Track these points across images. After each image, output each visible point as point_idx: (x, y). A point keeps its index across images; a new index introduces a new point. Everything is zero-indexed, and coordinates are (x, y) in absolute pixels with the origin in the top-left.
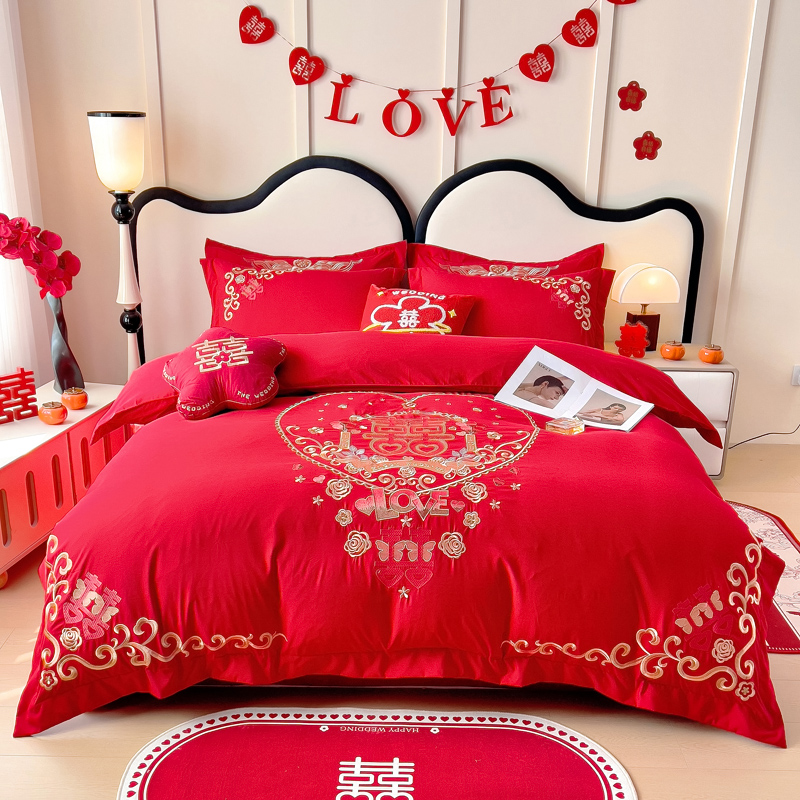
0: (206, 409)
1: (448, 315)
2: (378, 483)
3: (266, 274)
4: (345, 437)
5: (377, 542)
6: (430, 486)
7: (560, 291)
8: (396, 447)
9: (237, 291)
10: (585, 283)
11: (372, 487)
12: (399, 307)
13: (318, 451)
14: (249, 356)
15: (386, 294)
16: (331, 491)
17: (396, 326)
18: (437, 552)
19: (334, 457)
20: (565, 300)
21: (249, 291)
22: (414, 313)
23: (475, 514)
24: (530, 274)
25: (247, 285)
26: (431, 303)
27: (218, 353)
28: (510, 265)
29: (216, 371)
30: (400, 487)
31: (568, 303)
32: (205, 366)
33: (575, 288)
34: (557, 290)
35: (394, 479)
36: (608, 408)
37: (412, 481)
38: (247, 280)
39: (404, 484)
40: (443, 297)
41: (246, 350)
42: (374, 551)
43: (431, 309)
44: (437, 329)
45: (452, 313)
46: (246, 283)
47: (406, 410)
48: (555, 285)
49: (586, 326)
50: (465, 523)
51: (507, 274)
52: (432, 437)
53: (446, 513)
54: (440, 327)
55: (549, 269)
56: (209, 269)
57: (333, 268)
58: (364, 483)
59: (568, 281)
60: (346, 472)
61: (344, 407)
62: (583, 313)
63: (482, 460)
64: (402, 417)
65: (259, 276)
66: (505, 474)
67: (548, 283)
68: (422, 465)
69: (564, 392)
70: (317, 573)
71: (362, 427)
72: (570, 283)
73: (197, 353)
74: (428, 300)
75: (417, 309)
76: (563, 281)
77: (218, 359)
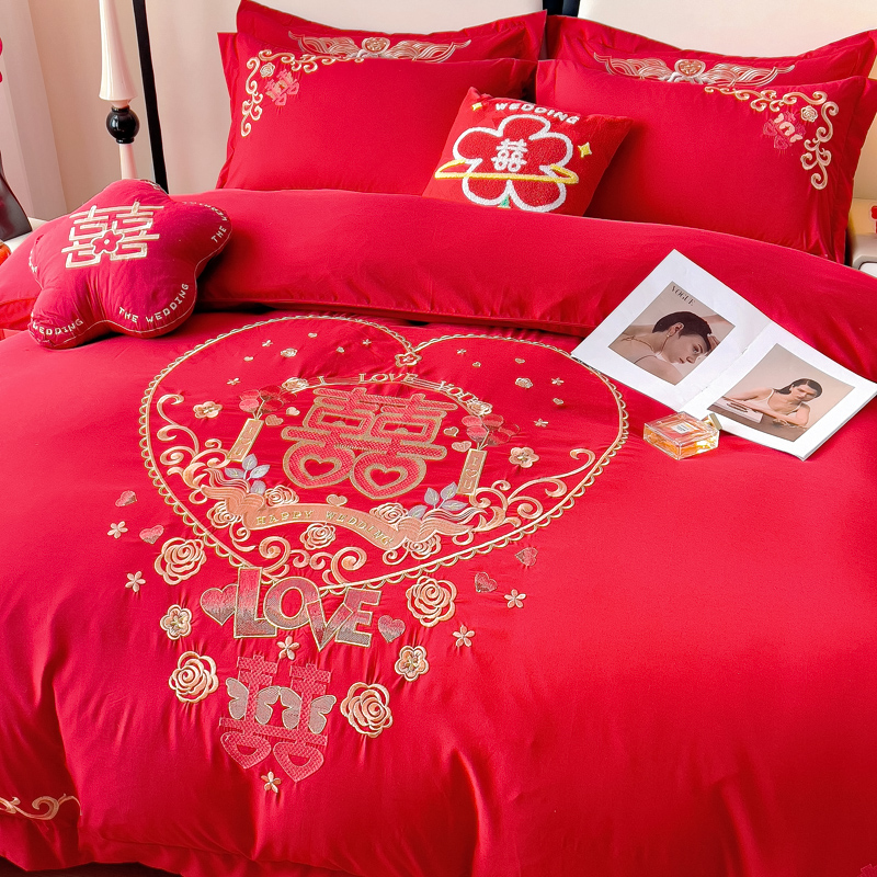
0: (68, 335)
1: (576, 152)
2: (254, 558)
3: (308, 64)
4: (250, 430)
5: (230, 682)
6: (350, 576)
7: (781, 116)
8: (330, 466)
9: (261, 90)
10: (829, 104)
11: (244, 565)
12: (499, 133)
13: (184, 463)
14: (150, 243)
15: (484, 108)
16: (163, 564)
17: (487, 167)
18: (336, 718)
19: (205, 481)
20: (787, 133)
21: (277, 89)
22: (521, 146)
23: (420, 652)
24: (742, 79)
25: (276, 80)
26: (551, 130)
27: (103, 233)
28: (711, 60)
29: (89, 269)
30: (293, 571)
31: (793, 140)
32: (76, 258)
33: (808, 114)
34: (776, 115)
35: (288, 551)
36: (786, 391)
37: (319, 561)
38: (277, 72)
39: (302, 565)
40: (574, 120)
41: (150, 232)
42: (221, 698)
43: (549, 140)
44: (552, 177)
45: (585, 150)
46: (275, 78)
47: (396, 371)
48: (776, 106)
49: (819, 183)
50: (398, 669)
51: (702, 77)
52: (407, 449)
53: (364, 641)
54: (559, 174)
55: (775, 72)
56: (229, 49)
57: (422, 55)
58: (230, 553)
59: (799, 98)
60: (206, 523)
61: (291, 353)
62: (817, 159)
63: (475, 521)
64: (378, 389)
65: (296, 66)
66: (502, 566)
67: (766, 100)
68: (354, 521)
69: (709, 347)
70: (117, 722)
71: (293, 411)
72: (802, 103)
73: (73, 229)
74: (548, 124)
75: (526, 141)
76: (789, 98)
77: (99, 245)
